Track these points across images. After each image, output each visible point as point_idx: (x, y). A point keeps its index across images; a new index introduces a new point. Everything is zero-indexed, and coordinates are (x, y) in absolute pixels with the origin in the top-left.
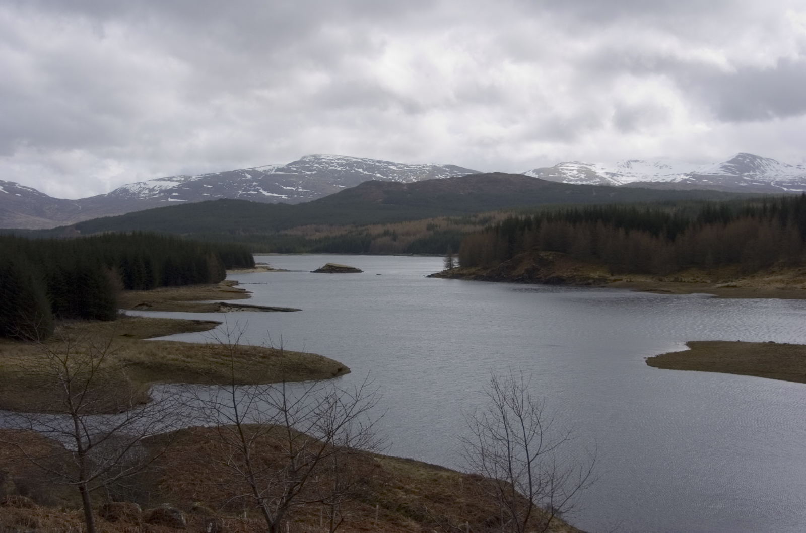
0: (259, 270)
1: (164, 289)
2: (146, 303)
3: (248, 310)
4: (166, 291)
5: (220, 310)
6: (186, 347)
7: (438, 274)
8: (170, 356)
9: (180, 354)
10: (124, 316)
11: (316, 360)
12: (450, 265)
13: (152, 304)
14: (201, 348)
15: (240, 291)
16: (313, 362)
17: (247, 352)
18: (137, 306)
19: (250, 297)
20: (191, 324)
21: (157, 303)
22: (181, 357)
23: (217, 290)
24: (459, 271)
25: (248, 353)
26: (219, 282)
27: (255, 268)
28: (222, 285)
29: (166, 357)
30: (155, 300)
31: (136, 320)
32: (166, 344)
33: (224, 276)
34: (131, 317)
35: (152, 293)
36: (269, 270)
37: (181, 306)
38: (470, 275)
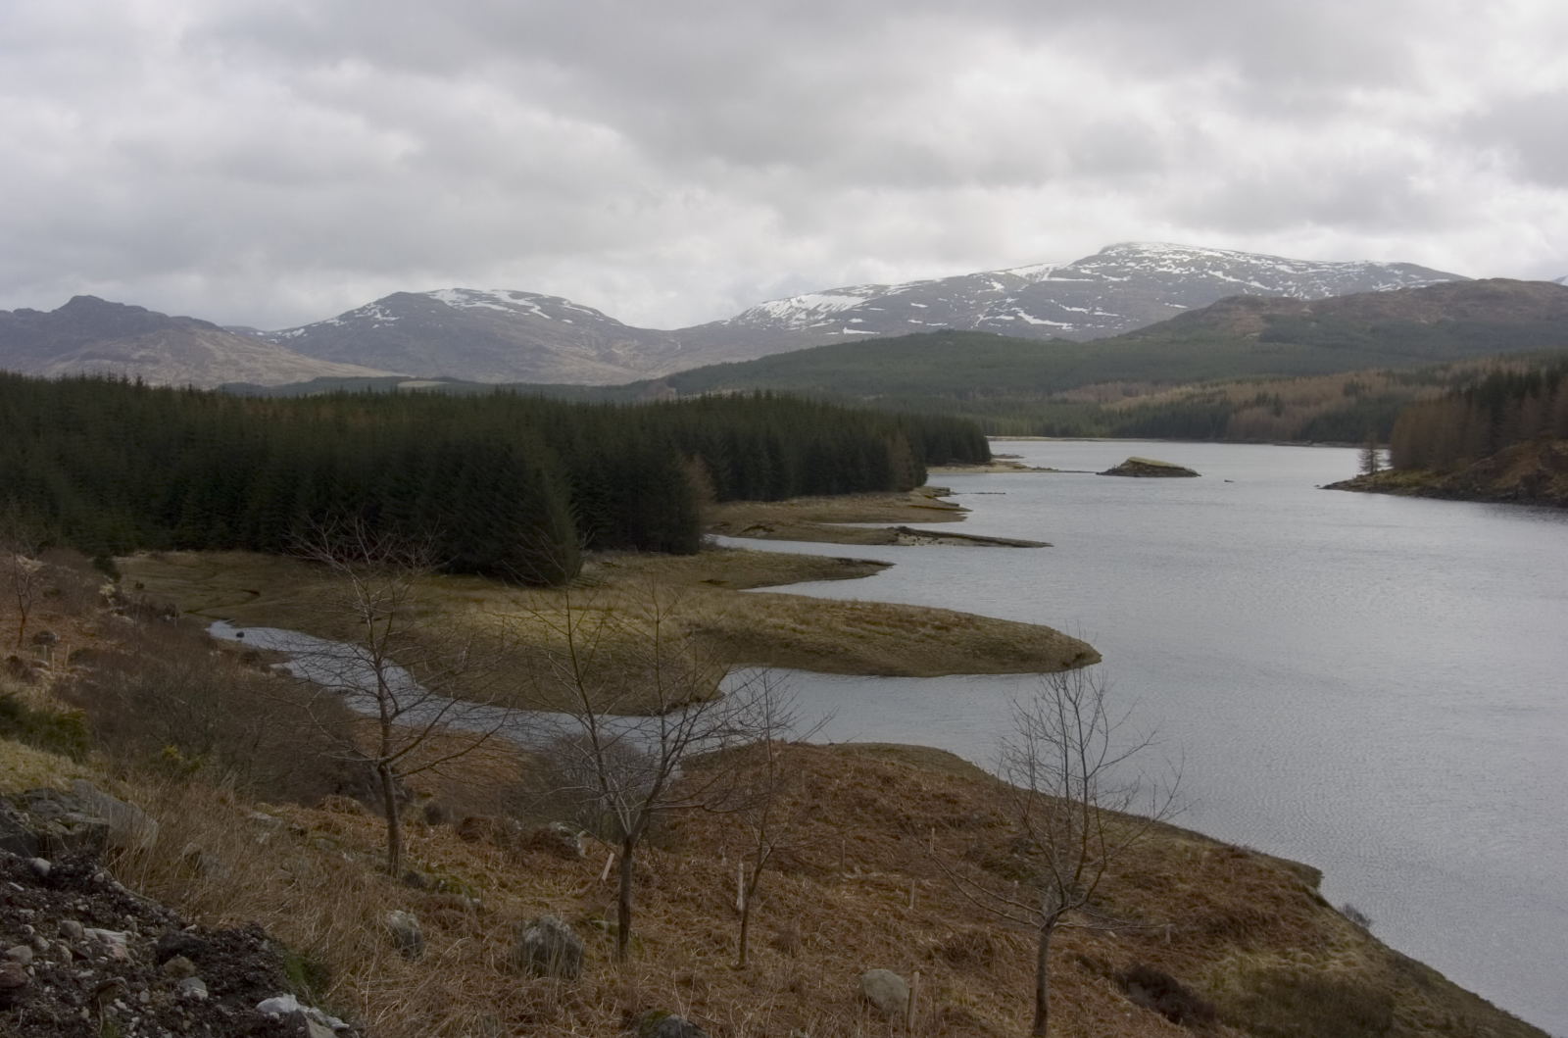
0: (995, 468)
1: (805, 499)
2: (762, 525)
3: (950, 542)
4: (807, 504)
5: (897, 540)
6: (806, 605)
7: (1345, 482)
8: (772, 620)
9: (789, 616)
10: (713, 547)
11: (1038, 637)
12: (1371, 464)
13: (774, 528)
14: (833, 607)
15: (949, 507)
16: (1029, 640)
17: (912, 616)
18: (746, 530)
19: (962, 519)
20: (833, 565)
21: (783, 525)
22: (789, 623)
23: (904, 503)
24: (1388, 477)
25: (914, 619)
26: (911, 489)
27: (991, 465)
28: (916, 496)
29: (763, 621)
30: (780, 520)
31: (733, 554)
32: (771, 599)
33: (924, 478)
34: (726, 549)
35: (777, 507)
36: (1018, 468)
37: (826, 532)
38: (1409, 486)
